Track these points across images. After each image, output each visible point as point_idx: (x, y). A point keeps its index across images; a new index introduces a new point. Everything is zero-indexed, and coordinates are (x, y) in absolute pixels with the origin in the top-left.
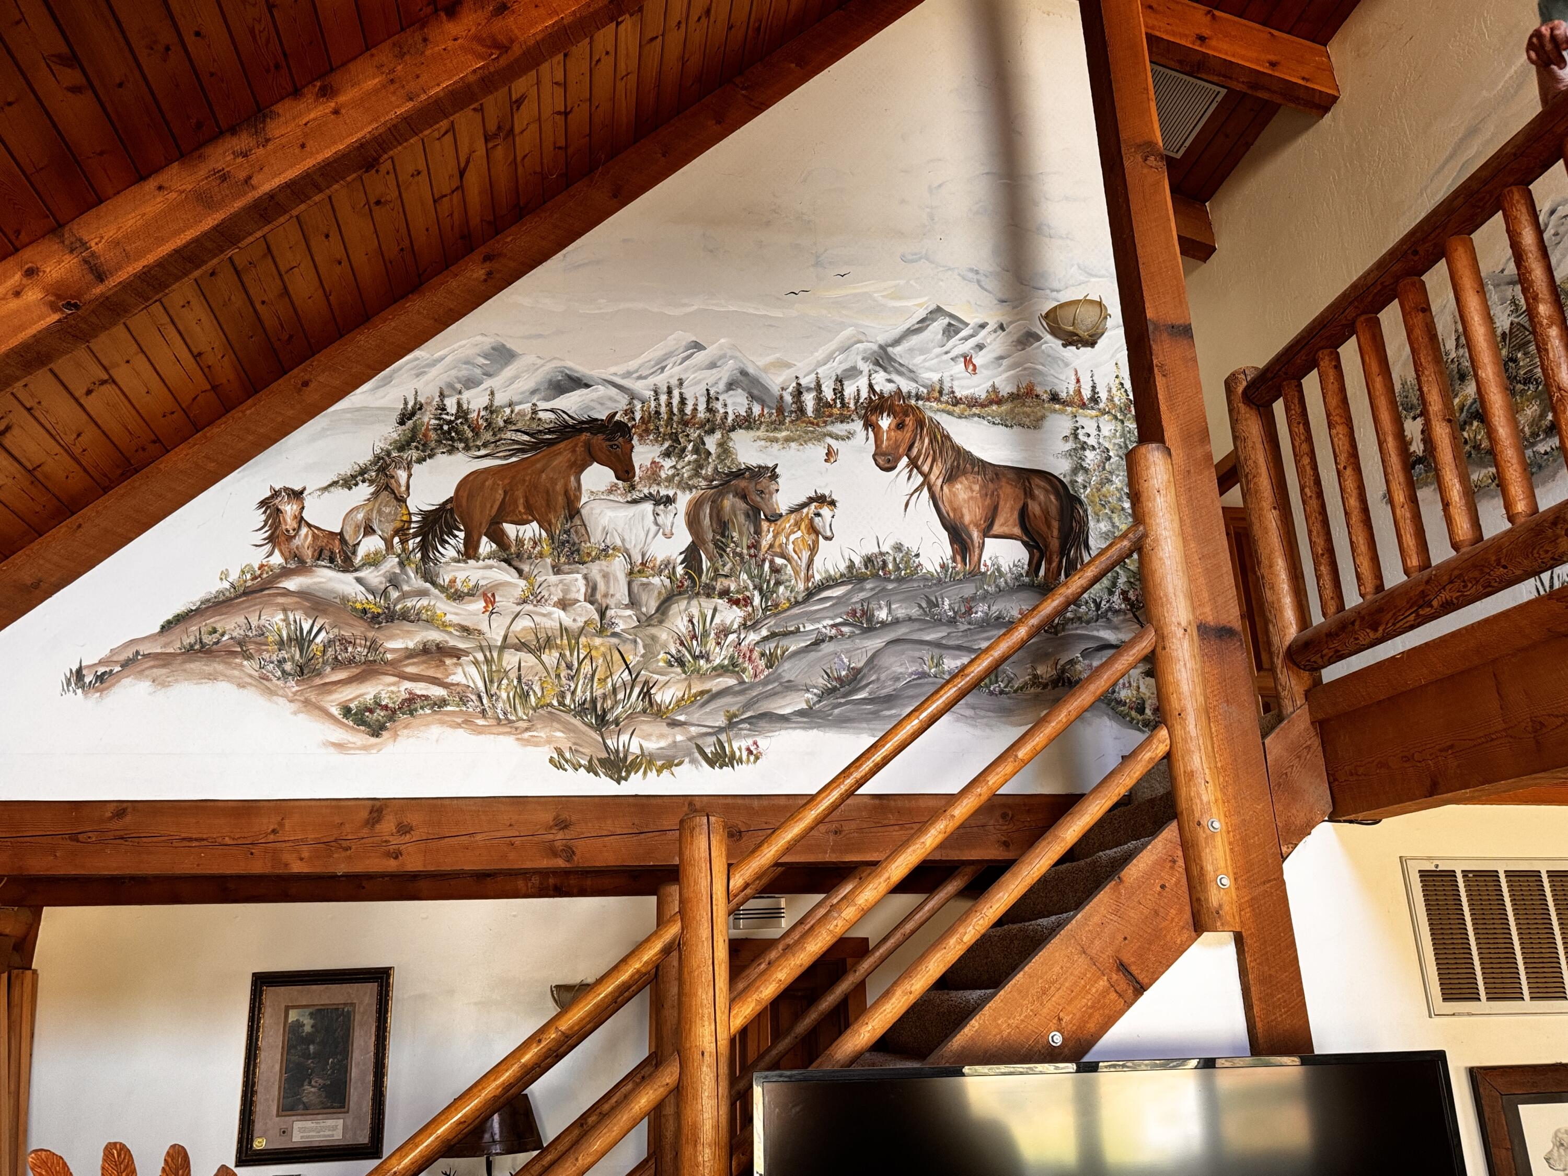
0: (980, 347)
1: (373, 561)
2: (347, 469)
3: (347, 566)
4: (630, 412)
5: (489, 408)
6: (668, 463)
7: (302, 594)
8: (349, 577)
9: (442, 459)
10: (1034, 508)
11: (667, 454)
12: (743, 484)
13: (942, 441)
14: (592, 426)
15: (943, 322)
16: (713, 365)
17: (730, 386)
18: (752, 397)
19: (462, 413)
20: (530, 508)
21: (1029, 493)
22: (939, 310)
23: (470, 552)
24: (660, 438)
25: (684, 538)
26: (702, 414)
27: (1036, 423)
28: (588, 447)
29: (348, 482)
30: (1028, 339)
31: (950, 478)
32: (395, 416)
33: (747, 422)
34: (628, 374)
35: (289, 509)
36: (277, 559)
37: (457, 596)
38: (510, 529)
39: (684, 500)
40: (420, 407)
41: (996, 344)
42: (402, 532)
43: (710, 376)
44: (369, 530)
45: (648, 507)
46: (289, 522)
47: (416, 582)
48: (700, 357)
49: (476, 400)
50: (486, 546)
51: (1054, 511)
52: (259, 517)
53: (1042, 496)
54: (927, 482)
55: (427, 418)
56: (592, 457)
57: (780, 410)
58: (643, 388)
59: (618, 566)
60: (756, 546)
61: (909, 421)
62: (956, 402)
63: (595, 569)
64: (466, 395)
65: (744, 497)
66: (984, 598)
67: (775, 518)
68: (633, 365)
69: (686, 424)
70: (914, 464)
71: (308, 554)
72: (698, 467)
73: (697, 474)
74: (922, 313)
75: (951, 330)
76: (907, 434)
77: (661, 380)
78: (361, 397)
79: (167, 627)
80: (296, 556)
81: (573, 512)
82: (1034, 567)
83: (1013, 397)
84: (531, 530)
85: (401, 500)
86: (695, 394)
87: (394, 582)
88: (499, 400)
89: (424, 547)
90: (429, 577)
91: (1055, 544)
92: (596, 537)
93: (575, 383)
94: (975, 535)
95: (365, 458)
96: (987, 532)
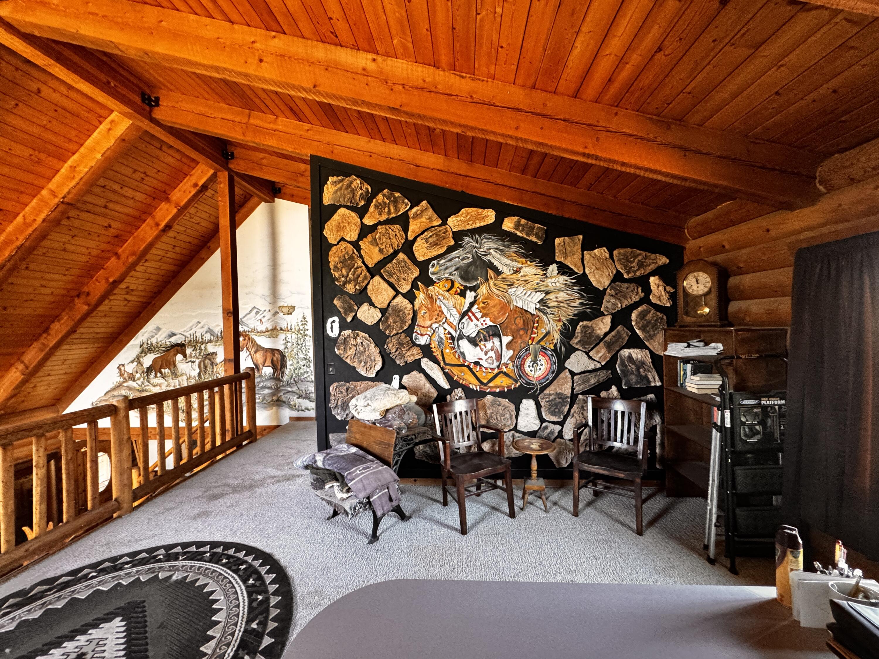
0: (264, 317)
1: (139, 379)
2: (132, 359)
3: (134, 380)
4: (185, 341)
5: (157, 343)
6: (194, 353)
7: (127, 387)
8: (135, 383)
9: (149, 355)
10: (275, 359)
11: (193, 351)
12: (209, 357)
13: (254, 343)
14: (178, 345)
15: (255, 310)
16: (202, 327)
17: (206, 332)
18: (211, 335)
19: (152, 344)
20: (166, 365)
21: (274, 355)
22: (254, 307)
23: (156, 376)
24: (192, 346)
25: (198, 371)
26: (200, 340)
27: (276, 337)
28: (177, 350)
29: (132, 362)
30: (276, 313)
31: (256, 352)
32: (139, 346)
33: (210, 341)
34: (184, 331)
35: (122, 368)
36: (122, 380)
37: (155, 386)
38: (163, 370)
39: (197, 361)
40: (143, 343)
41: (268, 315)
42: (143, 372)
43: (202, 330)
44: (137, 372)
45: (190, 363)
46: (123, 372)
47: (147, 383)
48: (200, 325)
49: (154, 341)
50: (159, 375)
51: (279, 359)
52: (118, 370)
53: (277, 356)
54: (250, 354)
55: (145, 346)
56: (178, 352)
57: (217, 337)
58: (187, 334)
59: (185, 378)
60: (213, 371)
61: (247, 338)
62: (258, 332)
63: (180, 379)
64: (152, 340)
65: (210, 360)
66: (263, 381)
67: (216, 365)
68: (185, 329)
69: (197, 343)
70: (247, 349)
71: (127, 378)
72: (200, 353)
73: (200, 355)
74: (250, 309)
75: (257, 313)
76: (246, 342)
77: (191, 332)
78: (132, 342)
79: (105, 394)
80: (125, 379)
81: (175, 366)
82: (274, 373)
83: (271, 330)
84: (167, 370)
85: (142, 365)
86: (199, 335)
87: (143, 383)
88: (159, 340)
89: (147, 375)
90: (149, 382)
91: (279, 367)
92: (180, 372)
93: (173, 335)
94: (261, 366)
95: (135, 356)
96: (263, 366)
